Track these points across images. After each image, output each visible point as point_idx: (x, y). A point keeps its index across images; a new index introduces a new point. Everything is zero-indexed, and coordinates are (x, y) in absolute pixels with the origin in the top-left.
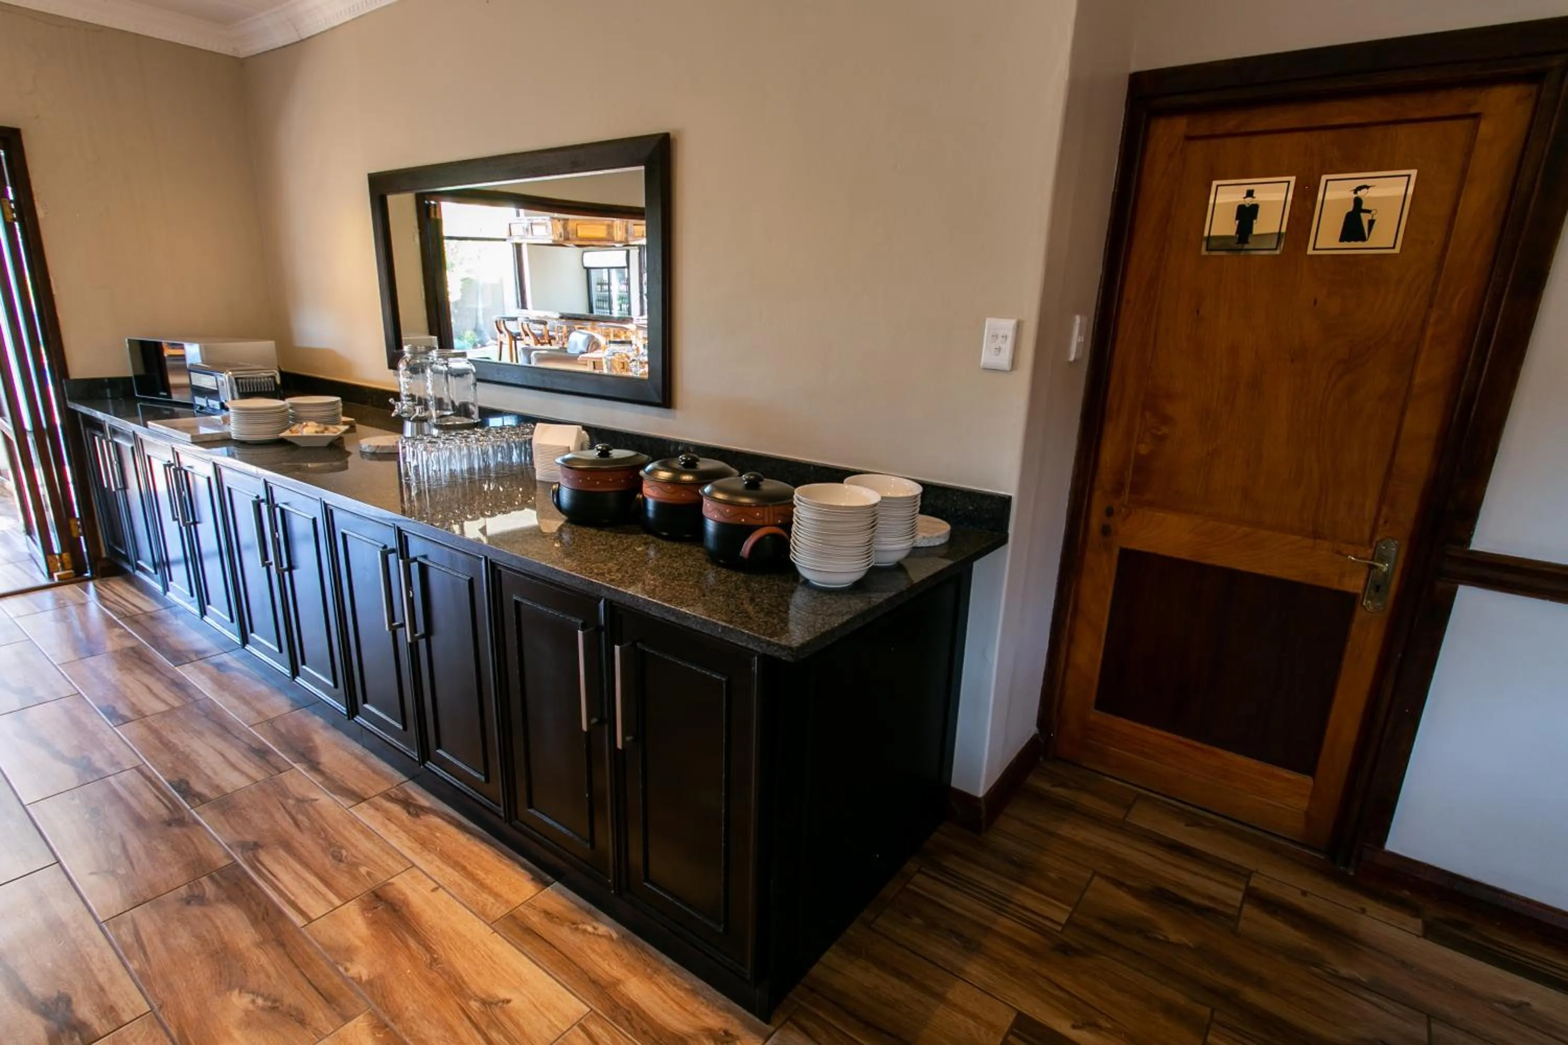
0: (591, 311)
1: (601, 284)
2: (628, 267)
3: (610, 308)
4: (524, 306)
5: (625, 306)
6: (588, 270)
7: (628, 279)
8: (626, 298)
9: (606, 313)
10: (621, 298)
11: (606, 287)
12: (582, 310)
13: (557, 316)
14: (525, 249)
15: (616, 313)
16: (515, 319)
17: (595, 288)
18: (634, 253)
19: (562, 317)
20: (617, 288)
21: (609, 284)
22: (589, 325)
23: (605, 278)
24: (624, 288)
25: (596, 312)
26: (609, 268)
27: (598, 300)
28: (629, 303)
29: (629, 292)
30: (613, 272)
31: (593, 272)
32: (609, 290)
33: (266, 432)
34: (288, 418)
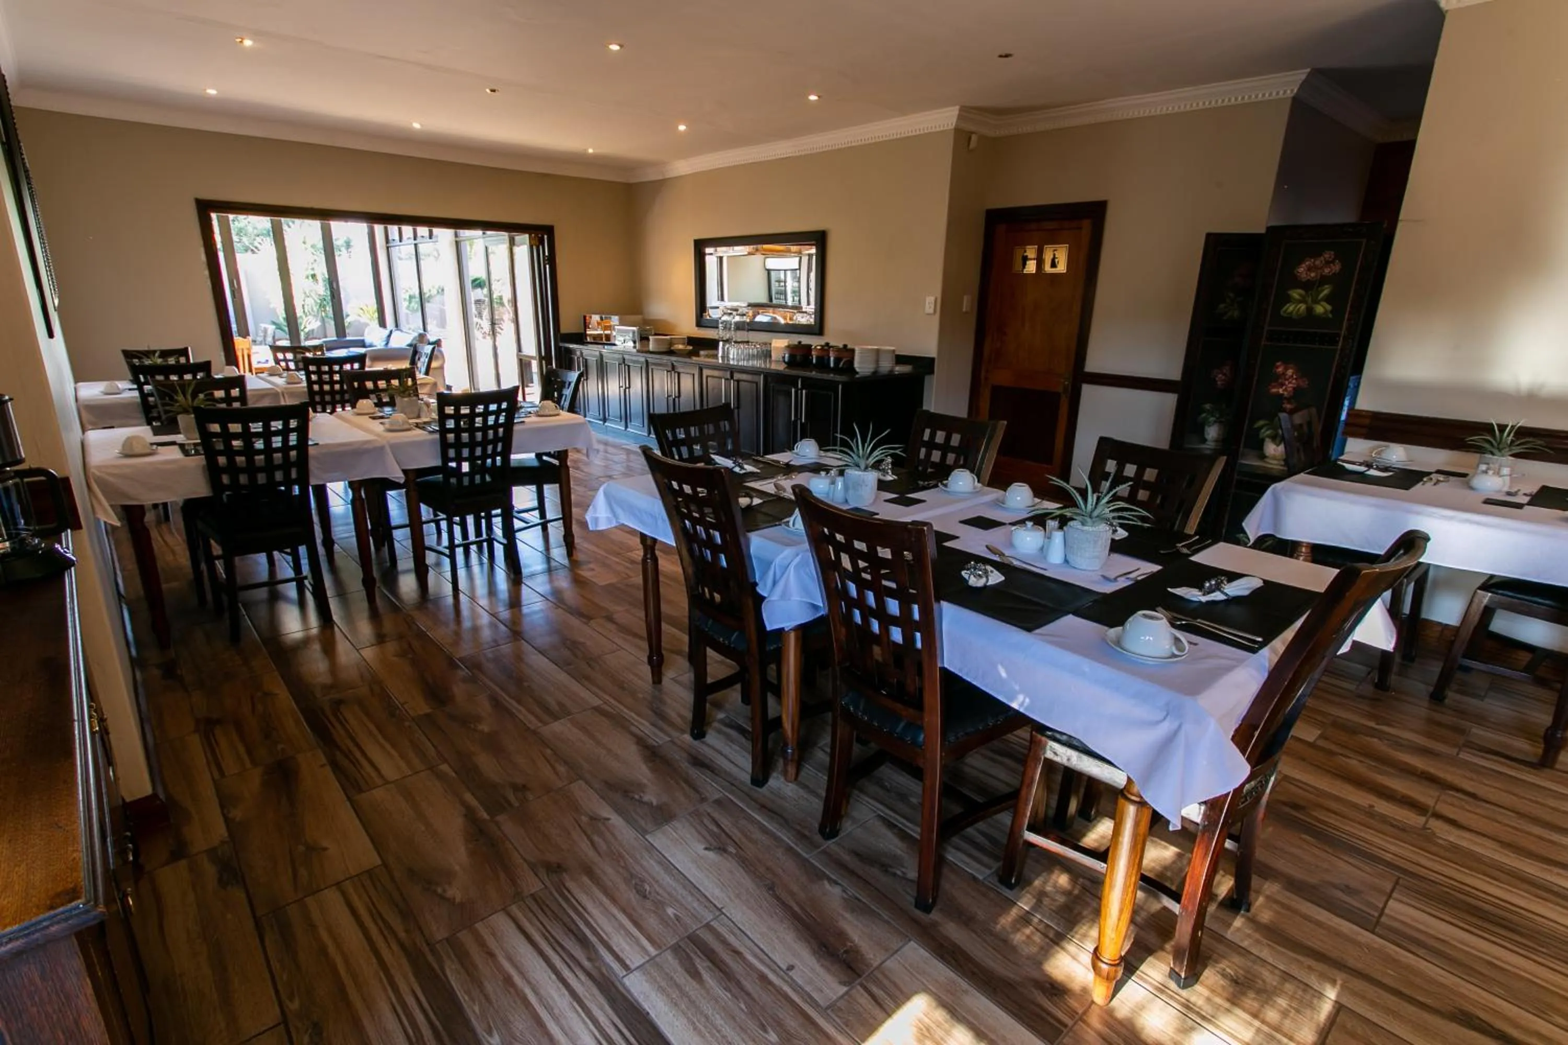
0: (771, 300)
1: (779, 281)
2: (800, 269)
3: (786, 299)
4: (722, 299)
5: (796, 299)
6: (769, 271)
7: (799, 278)
8: (797, 292)
9: (783, 302)
10: (794, 292)
11: (782, 284)
12: (763, 299)
13: (745, 305)
14: (725, 260)
15: (790, 303)
16: (717, 308)
17: (775, 286)
18: (805, 260)
19: (750, 305)
20: (790, 285)
21: (785, 282)
22: (771, 310)
23: (782, 277)
24: (796, 284)
25: (774, 301)
26: (785, 270)
27: (777, 293)
28: (800, 296)
29: (799, 287)
30: (789, 273)
31: (773, 273)
32: (785, 286)
33: (664, 348)
34: (671, 343)
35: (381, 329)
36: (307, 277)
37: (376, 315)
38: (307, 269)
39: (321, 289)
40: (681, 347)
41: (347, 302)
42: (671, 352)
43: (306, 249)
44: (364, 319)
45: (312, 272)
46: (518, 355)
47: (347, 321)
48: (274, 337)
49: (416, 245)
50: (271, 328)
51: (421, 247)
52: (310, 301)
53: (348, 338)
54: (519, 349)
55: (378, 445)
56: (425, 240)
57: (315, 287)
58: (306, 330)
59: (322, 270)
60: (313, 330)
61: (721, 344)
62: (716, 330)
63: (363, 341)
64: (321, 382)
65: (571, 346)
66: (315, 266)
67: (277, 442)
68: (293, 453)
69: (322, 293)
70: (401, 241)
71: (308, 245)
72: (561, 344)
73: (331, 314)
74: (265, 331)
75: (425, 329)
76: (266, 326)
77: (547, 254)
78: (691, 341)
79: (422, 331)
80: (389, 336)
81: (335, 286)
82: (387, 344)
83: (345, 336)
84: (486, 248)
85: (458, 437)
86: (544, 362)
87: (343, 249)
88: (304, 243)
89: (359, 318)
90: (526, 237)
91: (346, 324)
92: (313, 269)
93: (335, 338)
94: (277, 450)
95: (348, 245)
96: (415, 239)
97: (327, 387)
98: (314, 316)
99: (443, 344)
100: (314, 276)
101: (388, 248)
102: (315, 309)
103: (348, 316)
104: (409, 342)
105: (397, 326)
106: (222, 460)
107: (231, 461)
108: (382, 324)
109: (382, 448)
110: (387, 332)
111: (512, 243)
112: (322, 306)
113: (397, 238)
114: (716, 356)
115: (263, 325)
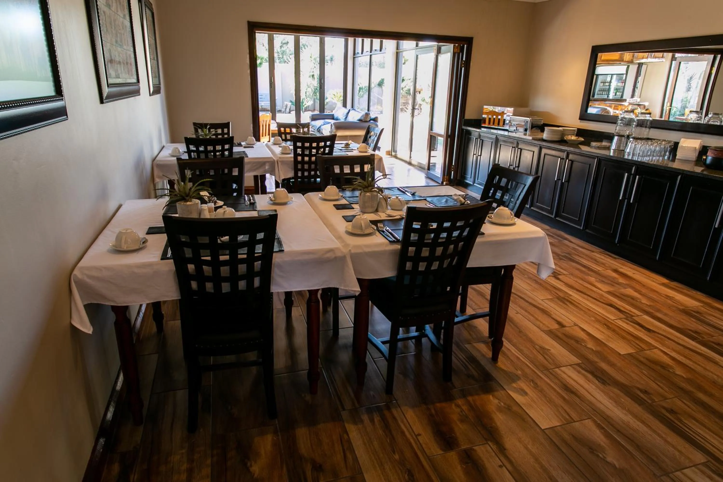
8: (621, 89)
33: (556, 138)
34: (563, 134)
35: (344, 108)
36: (310, 77)
37: (342, 98)
38: (310, 72)
39: (316, 83)
40: (574, 138)
41: (327, 91)
42: (562, 142)
43: (311, 60)
44: (335, 101)
45: (312, 74)
46: (429, 133)
47: (326, 101)
48: (290, 109)
49: (371, 56)
50: (290, 104)
51: (373, 57)
52: (310, 90)
53: (325, 113)
54: (431, 128)
55: (339, 254)
56: (376, 53)
57: (313, 82)
58: (305, 106)
59: (317, 73)
60: (309, 106)
61: (616, 138)
62: (614, 126)
63: (333, 115)
64: (303, 155)
65: (470, 128)
66: (314, 70)
67: (242, 254)
68: (258, 264)
69: (316, 85)
70: (362, 53)
71: (312, 59)
72: (464, 127)
73: (318, 97)
74: (286, 106)
75: (368, 110)
76: (287, 103)
77: (464, 59)
78: (580, 132)
79: (367, 111)
80: (348, 113)
81: (322, 82)
82: (346, 118)
83: (324, 112)
84: (417, 56)
85: (418, 251)
86: (449, 139)
87: (329, 61)
88: (311, 57)
89: (332, 100)
90: (451, 46)
91: (325, 103)
92: (313, 72)
93: (318, 113)
94: (242, 261)
95: (332, 59)
96: (371, 52)
97: (306, 159)
98: (310, 98)
99: (379, 120)
100: (313, 76)
101: (354, 58)
102: (311, 94)
103: (327, 98)
104: (359, 118)
105: (352, 107)
106: (191, 267)
107: (199, 269)
108: (345, 105)
109: (343, 259)
110: (346, 111)
111: (439, 51)
112: (315, 93)
113: (360, 51)
114: (609, 148)
115: (286, 103)
